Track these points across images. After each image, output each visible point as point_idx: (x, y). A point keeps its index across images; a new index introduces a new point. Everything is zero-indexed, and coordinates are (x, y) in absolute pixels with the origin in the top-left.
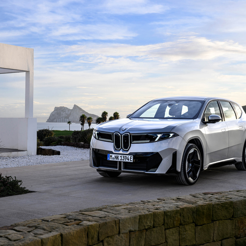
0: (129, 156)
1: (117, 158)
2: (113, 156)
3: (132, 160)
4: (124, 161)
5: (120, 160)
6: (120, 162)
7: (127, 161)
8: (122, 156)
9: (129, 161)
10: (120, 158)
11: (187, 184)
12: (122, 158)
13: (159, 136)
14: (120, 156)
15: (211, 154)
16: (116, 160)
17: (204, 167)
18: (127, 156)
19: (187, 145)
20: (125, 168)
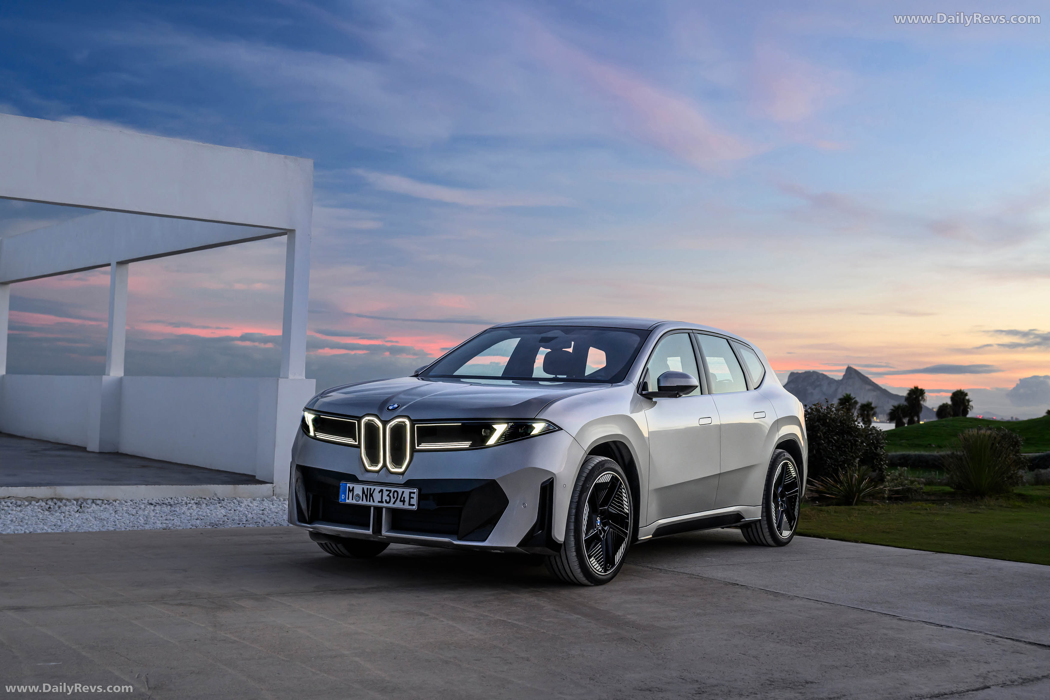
0: (407, 491)
1: (369, 495)
2: (358, 489)
3: (414, 501)
4: (391, 505)
5: (376, 504)
6: (378, 510)
7: (399, 505)
8: (384, 489)
9: (406, 506)
10: (377, 496)
11: (586, 582)
12: (385, 498)
13: (500, 429)
14: (378, 488)
15: (662, 491)
16: (364, 503)
17: (641, 531)
18: (400, 490)
19: (586, 462)
20: (394, 527)
